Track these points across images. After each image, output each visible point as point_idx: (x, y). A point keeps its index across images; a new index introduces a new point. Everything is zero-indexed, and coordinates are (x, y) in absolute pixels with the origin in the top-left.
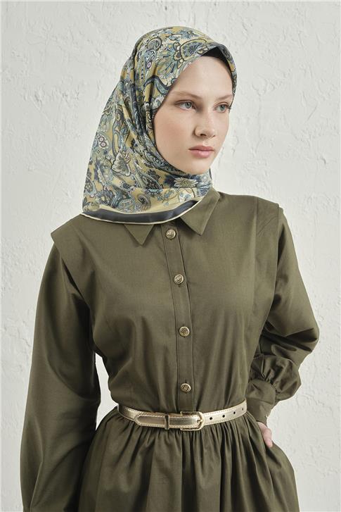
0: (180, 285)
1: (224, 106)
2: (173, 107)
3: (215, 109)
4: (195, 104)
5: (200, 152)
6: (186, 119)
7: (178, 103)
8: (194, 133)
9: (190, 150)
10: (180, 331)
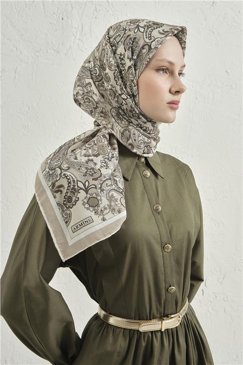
0: (159, 213)
2: (155, 72)
8: (170, 92)
9: (167, 103)
10: (165, 248)
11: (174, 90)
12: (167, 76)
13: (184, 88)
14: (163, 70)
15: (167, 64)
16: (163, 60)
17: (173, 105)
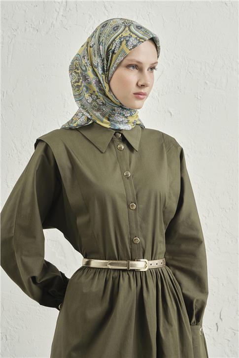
0: (128, 178)
1: (152, 68)
2: (125, 68)
3: (148, 70)
4: (138, 67)
5: (140, 96)
6: (132, 76)
7: (128, 66)
8: (137, 84)
9: (134, 94)
10: (130, 206)
11: (140, 83)
14: (133, 66)
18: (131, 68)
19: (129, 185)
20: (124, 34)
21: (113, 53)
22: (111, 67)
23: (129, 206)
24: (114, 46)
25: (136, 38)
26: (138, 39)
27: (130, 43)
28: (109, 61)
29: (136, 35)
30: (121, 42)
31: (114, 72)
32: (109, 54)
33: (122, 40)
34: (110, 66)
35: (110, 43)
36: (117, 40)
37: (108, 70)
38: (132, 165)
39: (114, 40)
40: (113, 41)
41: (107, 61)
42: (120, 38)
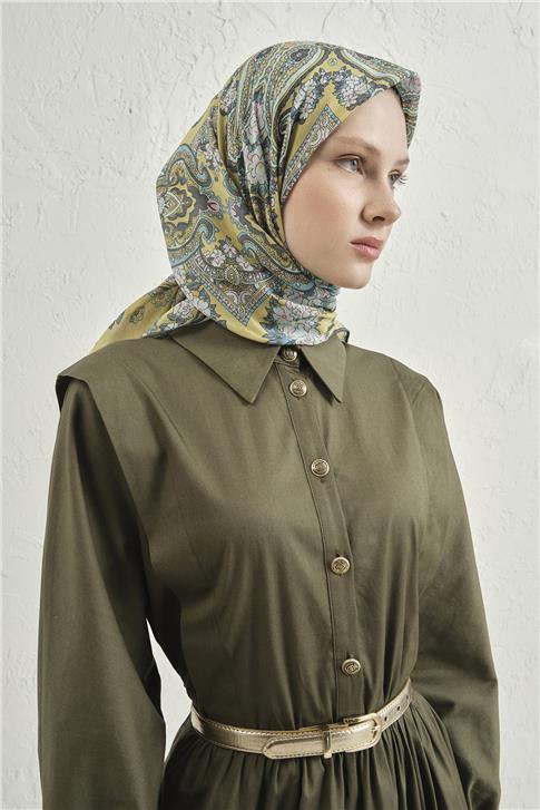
0: (323, 479)
2: (331, 165)
4: (363, 163)
5: (369, 249)
6: (349, 191)
7: (340, 160)
8: (362, 216)
9: (353, 243)
10: (333, 565)
11: (371, 213)
12: (360, 178)
13: (397, 211)
14: (352, 161)
15: (361, 151)
16: (353, 141)
17: (366, 248)
18: (348, 167)
19: (327, 500)
20: (326, 67)
21: (298, 120)
22: (290, 162)
23: (328, 567)
24: (300, 98)
25: (364, 79)
26: (370, 80)
27: (347, 92)
28: (285, 144)
29: (361, 70)
30: (320, 90)
31: (299, 176)
32: (284, 125)
33: (323, 81)
34: (286, 159)
35: (284, 92)
36: (309, 83)
37: (281, 171)
38: (331, 439)
39: (299, 83)
40: (294, 87)
41: (280, 145)
42: (317, 78)
